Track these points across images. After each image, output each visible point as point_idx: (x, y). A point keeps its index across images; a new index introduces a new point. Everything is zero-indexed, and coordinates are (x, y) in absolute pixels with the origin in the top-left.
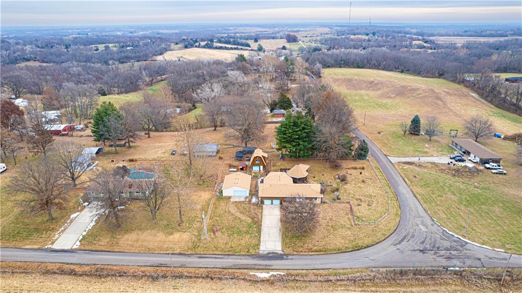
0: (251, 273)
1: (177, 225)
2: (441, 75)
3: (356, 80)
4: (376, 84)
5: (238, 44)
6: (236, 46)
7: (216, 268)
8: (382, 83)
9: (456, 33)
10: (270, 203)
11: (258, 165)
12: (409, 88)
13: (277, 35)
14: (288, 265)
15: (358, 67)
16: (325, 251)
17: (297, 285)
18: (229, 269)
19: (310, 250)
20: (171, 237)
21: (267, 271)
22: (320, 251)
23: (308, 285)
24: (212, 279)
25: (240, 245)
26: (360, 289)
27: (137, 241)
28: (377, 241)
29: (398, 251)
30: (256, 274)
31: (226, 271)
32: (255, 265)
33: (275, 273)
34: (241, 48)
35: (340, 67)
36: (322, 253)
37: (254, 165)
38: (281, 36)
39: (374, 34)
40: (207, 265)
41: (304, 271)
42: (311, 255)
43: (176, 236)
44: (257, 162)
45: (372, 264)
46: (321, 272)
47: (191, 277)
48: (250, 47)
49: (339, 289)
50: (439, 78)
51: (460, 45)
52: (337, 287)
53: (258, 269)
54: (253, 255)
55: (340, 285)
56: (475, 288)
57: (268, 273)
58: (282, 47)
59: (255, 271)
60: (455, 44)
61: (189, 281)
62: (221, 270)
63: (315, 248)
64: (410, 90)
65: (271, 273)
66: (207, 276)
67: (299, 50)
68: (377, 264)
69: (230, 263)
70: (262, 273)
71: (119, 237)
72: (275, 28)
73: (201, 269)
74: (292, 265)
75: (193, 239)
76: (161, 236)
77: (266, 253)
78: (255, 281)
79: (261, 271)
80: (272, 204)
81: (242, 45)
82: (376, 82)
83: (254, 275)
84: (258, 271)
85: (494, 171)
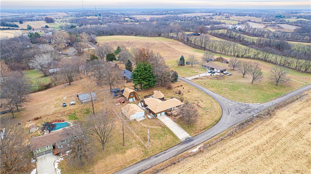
0: (190, 152)
1: (122, 146)
2: (160, 35)
3: (118, 42)
4: (131, 43)
5: (7, 25)
6: (8, 27)
7: (171, 157)
8: (134, 42)
9: (141, 14)
10: (160, 115)
11: (132, 97)
12: (150, 43)
13: (33, 18)
14: (200, 140)
15: (111, 35)
16: (207, 128)
17: (212, 147)
18: (177, 155)
19: (201, 130)
20: (126, 154)
21: (195, 147)
22: (205, 129)
23: (216, 145)
24: (174, 164)
25: (169, 141)
26: (235, 137)
27: (106, 165)
28: (221, 116)
29: (232, 117)
30: (192, 151)
31: (177, 157)
32: (187, 147)
33: (199, 146)
34: (13, 29)
35: (101, 36)
36: (207, 129)
37: (130, 98)
38: (37, 19)
39: (100, 15)
40: (165, 158)
41: (209, 140)
42: (204, 132)
43: (129, 152)
44: (131, 96)
45: (229, 126)
46: (216, 137)
47: (164, 169)
48: (18, 27)
49: (228, 141)
50: (159, 37)
51: (148, 20)
52: (227, 141)
53: (190, 148)
54: (180, 143)
55: (227, 139)
56: (265, 120)
57: (196, 148)
58: (45, 26)
59: (190, 150)
60: (145, 19)
61: (164, 171)
62: (174, 157)
63: (202, 128)
64: (151, 44)
65: (198, 147)
66: (172, 164)
67: (59, 28)
68: (231, 125)
69: (175, 152)
70: (194, 149)
71: (91, 170)
72: (24, 13)
73: (164, 162)
74: (202, 140)
75: (141, 149)
76: (119, 156)
77: (184, 139)
78: (195, 155)
79: (192, 148)
80: (161, 115)
81: (12, 26)
82: (130, 42)
83: (191, 152)
84: (191, 149)
85: (228, 74)
